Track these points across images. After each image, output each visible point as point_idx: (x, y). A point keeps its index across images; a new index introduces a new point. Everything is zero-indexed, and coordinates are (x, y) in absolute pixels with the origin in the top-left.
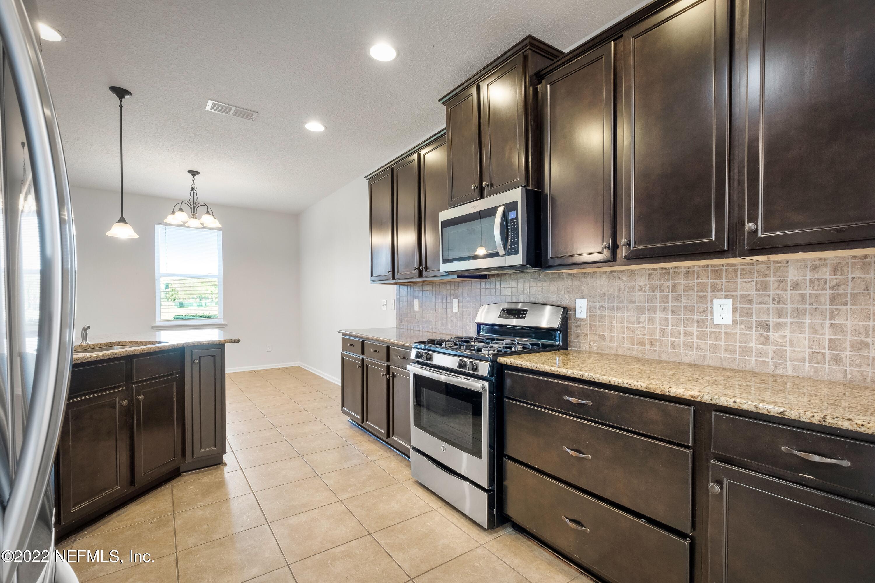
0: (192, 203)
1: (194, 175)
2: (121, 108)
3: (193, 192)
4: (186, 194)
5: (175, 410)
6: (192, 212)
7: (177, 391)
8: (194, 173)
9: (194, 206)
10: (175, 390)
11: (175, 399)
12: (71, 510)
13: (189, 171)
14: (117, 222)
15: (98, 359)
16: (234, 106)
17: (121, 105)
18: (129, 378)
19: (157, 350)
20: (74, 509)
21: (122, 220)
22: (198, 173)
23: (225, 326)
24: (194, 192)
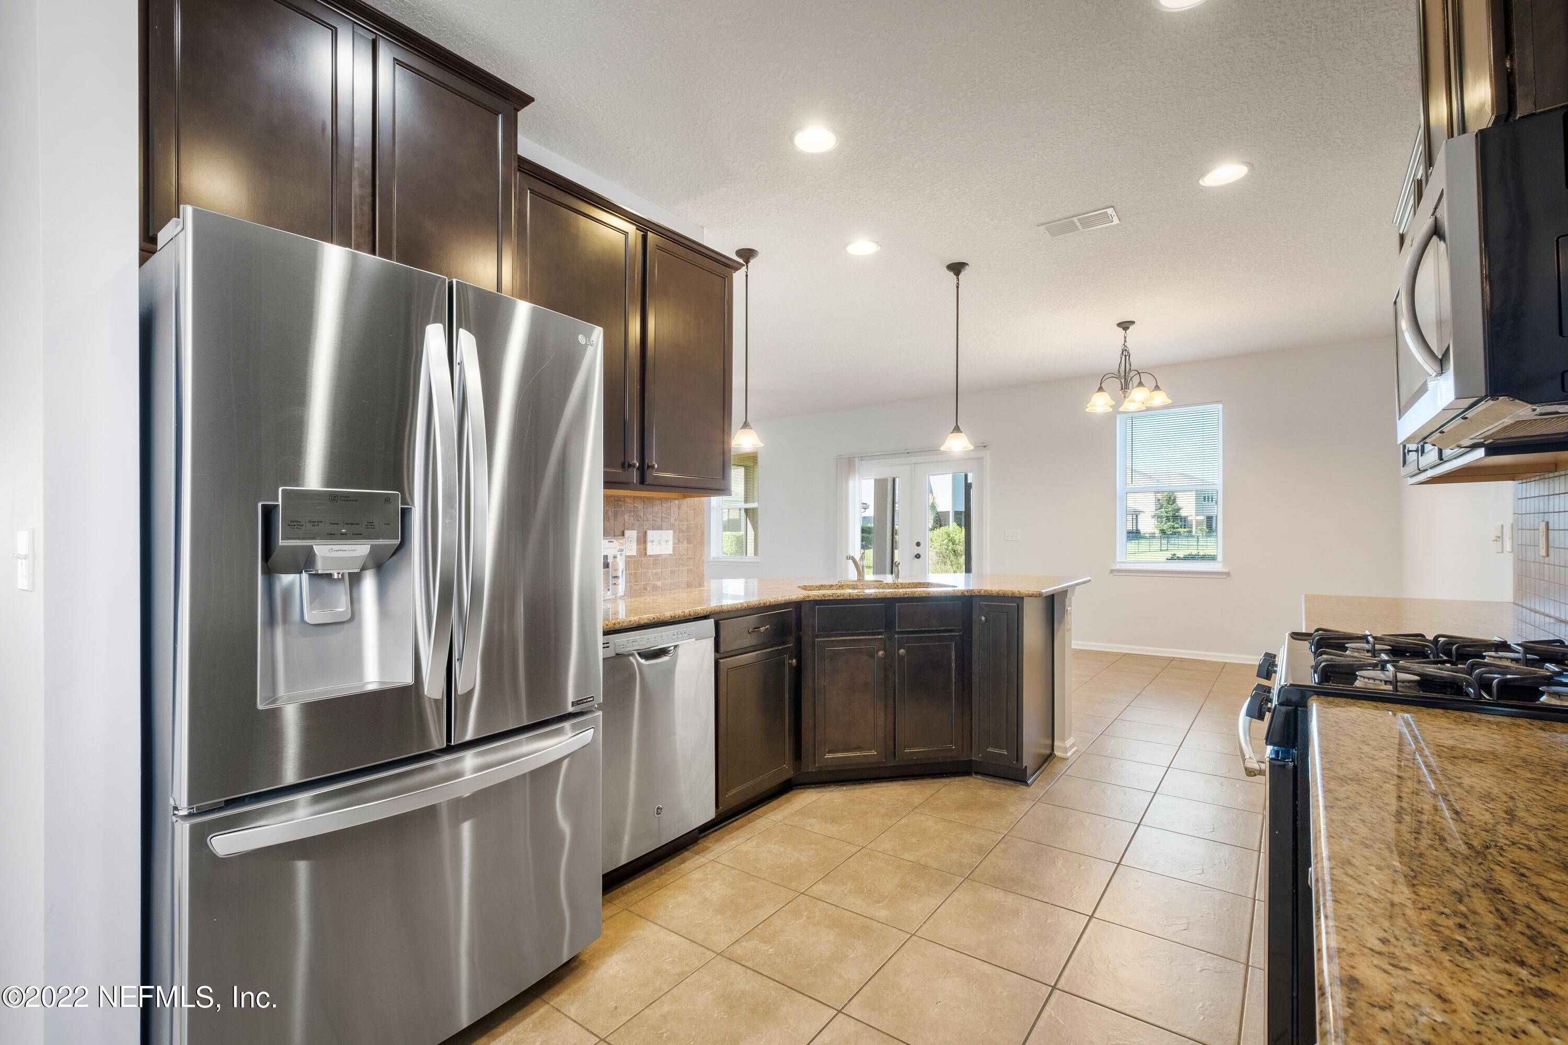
0: (1122, 374)
1: (1126, 329)
2: (958, 287)
3: (1124, 357)
4: (1113, 361)
5: (954, 680)
6: (1122, 389)
7: (956, 655)
8: (1125, 325)
9: (1125, 379)
10: (953, 653)
11: (953, 665)
12: (825, 755)
13: (1119, 325)
14: (952, 433)
15: (851, 598)
16: (1074, 216)
17: (958, 284)
18: (889, 626)
19: (924, 595)
20: (828, 756)
21: (957, 429)
22: (1133, 323)
23: (1225, 577)
24: (1126, 356)
